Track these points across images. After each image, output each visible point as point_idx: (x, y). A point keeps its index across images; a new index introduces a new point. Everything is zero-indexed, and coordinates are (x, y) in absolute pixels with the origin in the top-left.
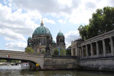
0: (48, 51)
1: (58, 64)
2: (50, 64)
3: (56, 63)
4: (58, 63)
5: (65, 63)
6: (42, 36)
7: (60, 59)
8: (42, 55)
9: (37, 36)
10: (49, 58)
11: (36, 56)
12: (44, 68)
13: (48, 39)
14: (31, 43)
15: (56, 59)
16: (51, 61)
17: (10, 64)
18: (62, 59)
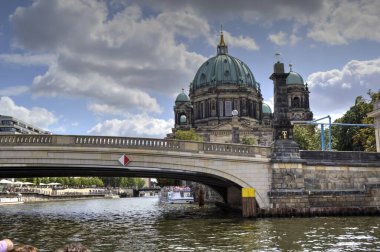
0: (285, 133)
1: (330, 189)
2: (296, 188)
3: (322, 185)
4: (327, 186)
5: (358, 183)
6: (224, 91)
7: (338, 169)
8: (259, 153)
9: (206, 89)
10: (290, 162)
11: (236, 157)
12: (272, 206)
13: (282, 87)
14: (188, 118)
15: (319, 168)
16: (300, 177)
17: (115, 193)
18: (344, 169)
